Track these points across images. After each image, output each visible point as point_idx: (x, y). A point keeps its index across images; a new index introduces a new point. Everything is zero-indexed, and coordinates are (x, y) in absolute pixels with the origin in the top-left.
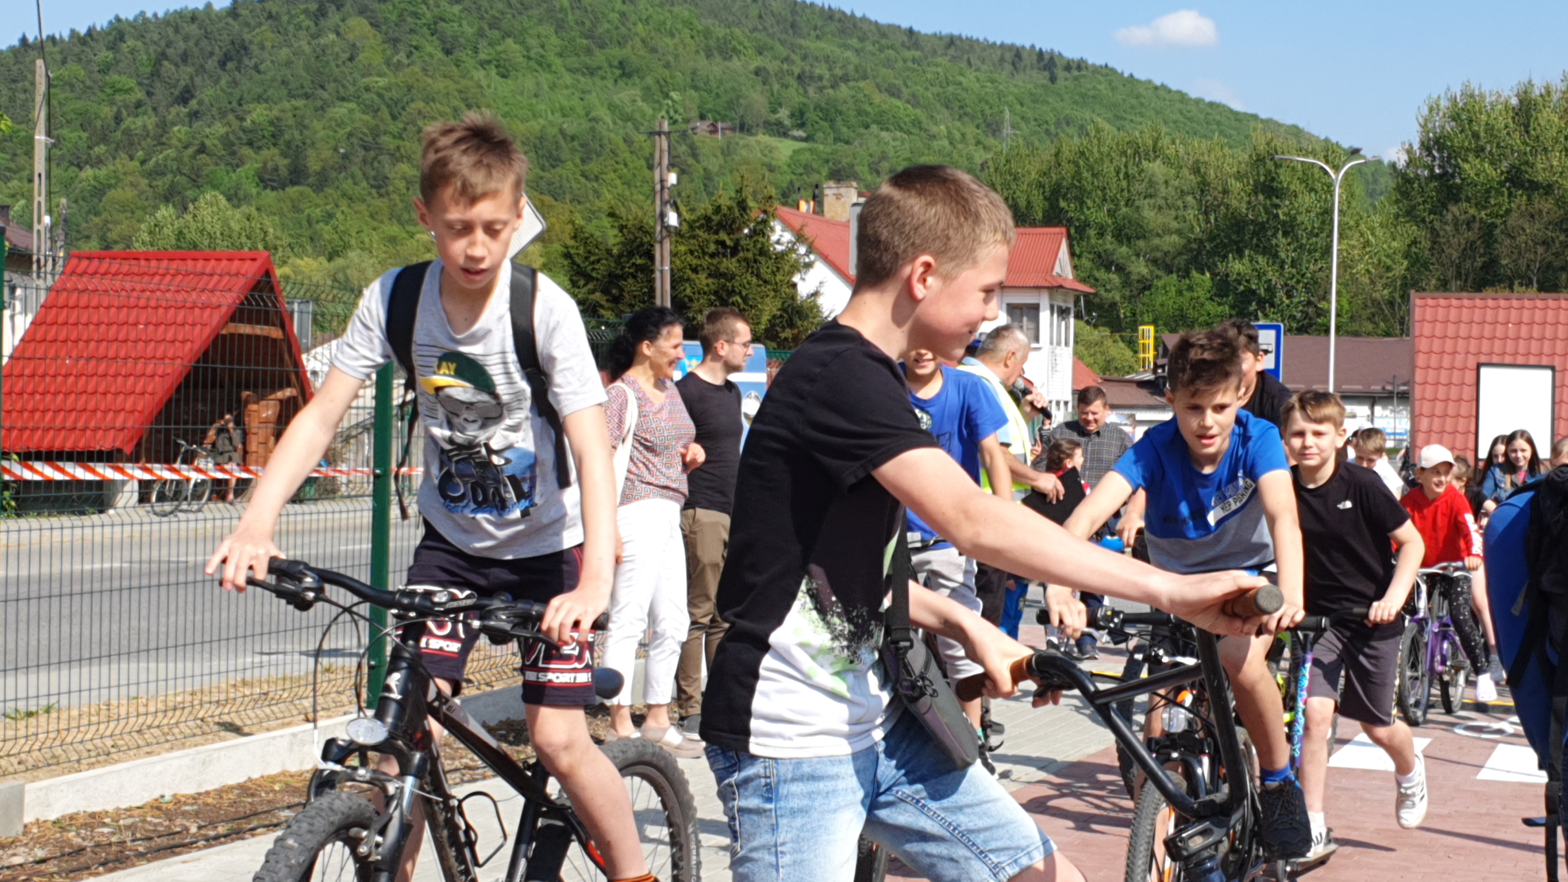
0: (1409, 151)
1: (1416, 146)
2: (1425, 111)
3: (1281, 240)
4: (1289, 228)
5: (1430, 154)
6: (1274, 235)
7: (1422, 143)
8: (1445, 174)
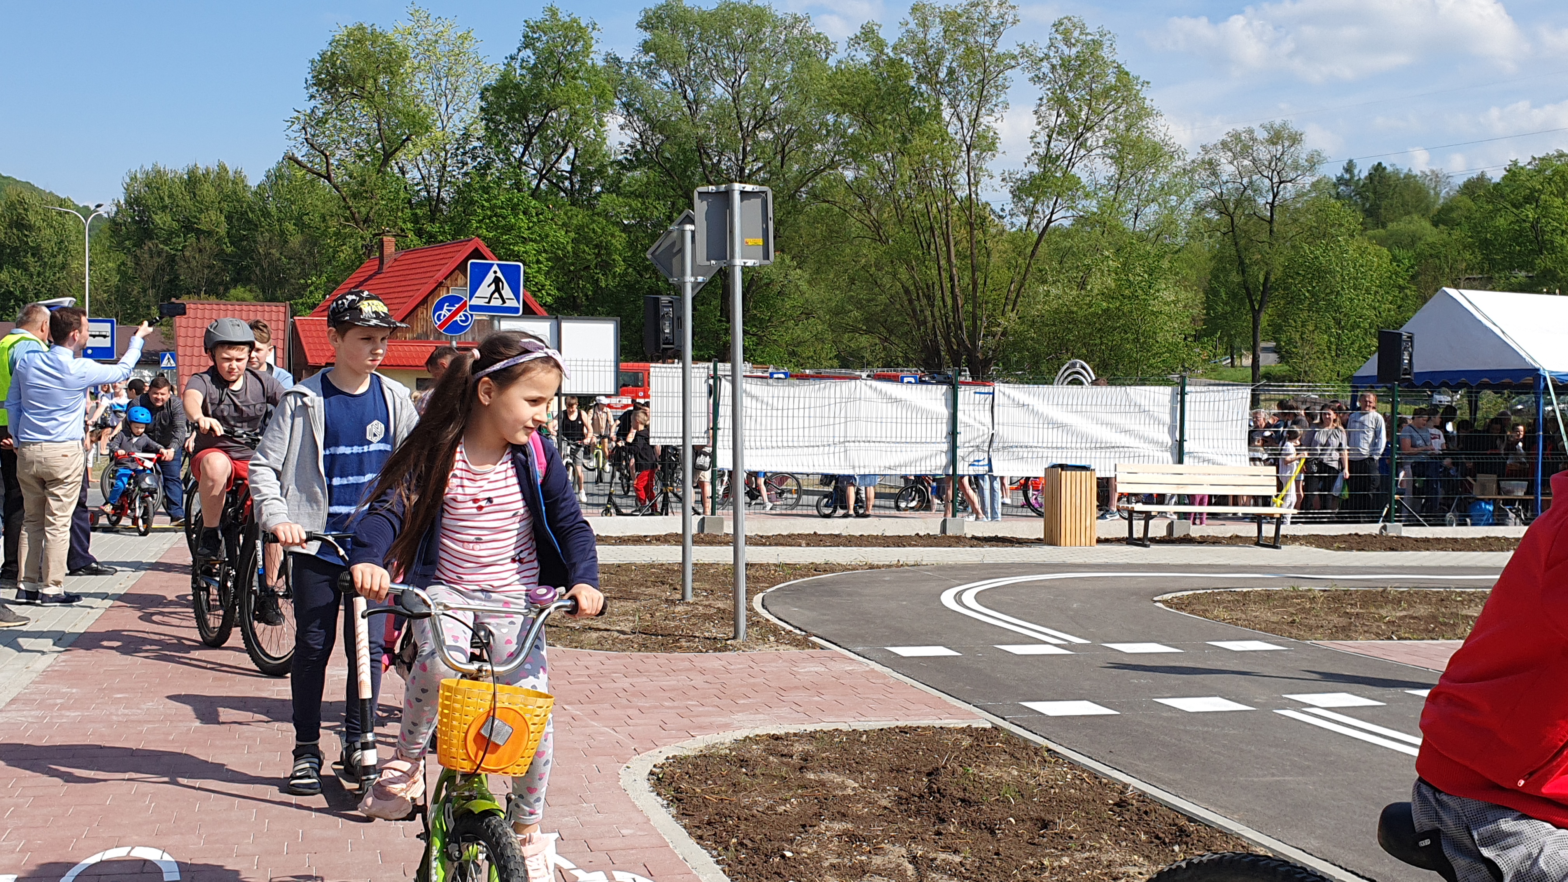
0: (118, 205)
1: (122, 202)
2: (128, 180)
3: (30, 259)
4: (36, 252)
5: (131, 207)
6: (25, 257)
7: (126, 200)
8: (142, 220)
